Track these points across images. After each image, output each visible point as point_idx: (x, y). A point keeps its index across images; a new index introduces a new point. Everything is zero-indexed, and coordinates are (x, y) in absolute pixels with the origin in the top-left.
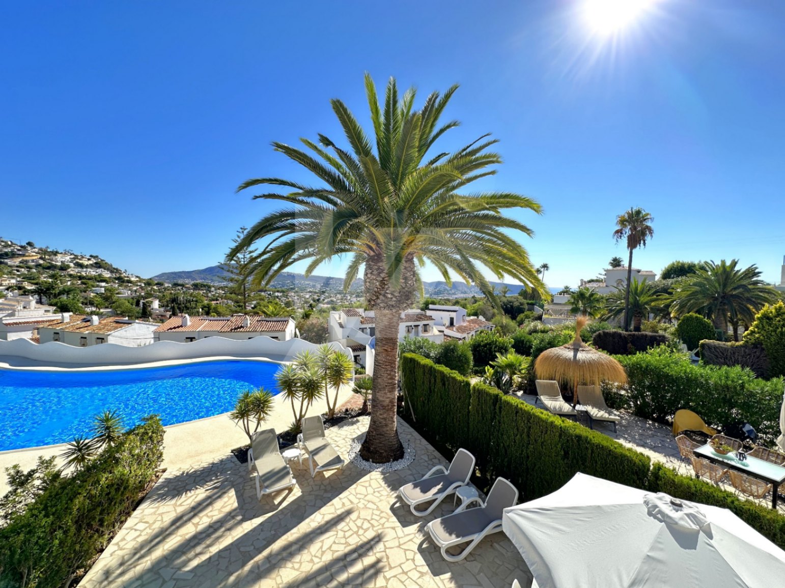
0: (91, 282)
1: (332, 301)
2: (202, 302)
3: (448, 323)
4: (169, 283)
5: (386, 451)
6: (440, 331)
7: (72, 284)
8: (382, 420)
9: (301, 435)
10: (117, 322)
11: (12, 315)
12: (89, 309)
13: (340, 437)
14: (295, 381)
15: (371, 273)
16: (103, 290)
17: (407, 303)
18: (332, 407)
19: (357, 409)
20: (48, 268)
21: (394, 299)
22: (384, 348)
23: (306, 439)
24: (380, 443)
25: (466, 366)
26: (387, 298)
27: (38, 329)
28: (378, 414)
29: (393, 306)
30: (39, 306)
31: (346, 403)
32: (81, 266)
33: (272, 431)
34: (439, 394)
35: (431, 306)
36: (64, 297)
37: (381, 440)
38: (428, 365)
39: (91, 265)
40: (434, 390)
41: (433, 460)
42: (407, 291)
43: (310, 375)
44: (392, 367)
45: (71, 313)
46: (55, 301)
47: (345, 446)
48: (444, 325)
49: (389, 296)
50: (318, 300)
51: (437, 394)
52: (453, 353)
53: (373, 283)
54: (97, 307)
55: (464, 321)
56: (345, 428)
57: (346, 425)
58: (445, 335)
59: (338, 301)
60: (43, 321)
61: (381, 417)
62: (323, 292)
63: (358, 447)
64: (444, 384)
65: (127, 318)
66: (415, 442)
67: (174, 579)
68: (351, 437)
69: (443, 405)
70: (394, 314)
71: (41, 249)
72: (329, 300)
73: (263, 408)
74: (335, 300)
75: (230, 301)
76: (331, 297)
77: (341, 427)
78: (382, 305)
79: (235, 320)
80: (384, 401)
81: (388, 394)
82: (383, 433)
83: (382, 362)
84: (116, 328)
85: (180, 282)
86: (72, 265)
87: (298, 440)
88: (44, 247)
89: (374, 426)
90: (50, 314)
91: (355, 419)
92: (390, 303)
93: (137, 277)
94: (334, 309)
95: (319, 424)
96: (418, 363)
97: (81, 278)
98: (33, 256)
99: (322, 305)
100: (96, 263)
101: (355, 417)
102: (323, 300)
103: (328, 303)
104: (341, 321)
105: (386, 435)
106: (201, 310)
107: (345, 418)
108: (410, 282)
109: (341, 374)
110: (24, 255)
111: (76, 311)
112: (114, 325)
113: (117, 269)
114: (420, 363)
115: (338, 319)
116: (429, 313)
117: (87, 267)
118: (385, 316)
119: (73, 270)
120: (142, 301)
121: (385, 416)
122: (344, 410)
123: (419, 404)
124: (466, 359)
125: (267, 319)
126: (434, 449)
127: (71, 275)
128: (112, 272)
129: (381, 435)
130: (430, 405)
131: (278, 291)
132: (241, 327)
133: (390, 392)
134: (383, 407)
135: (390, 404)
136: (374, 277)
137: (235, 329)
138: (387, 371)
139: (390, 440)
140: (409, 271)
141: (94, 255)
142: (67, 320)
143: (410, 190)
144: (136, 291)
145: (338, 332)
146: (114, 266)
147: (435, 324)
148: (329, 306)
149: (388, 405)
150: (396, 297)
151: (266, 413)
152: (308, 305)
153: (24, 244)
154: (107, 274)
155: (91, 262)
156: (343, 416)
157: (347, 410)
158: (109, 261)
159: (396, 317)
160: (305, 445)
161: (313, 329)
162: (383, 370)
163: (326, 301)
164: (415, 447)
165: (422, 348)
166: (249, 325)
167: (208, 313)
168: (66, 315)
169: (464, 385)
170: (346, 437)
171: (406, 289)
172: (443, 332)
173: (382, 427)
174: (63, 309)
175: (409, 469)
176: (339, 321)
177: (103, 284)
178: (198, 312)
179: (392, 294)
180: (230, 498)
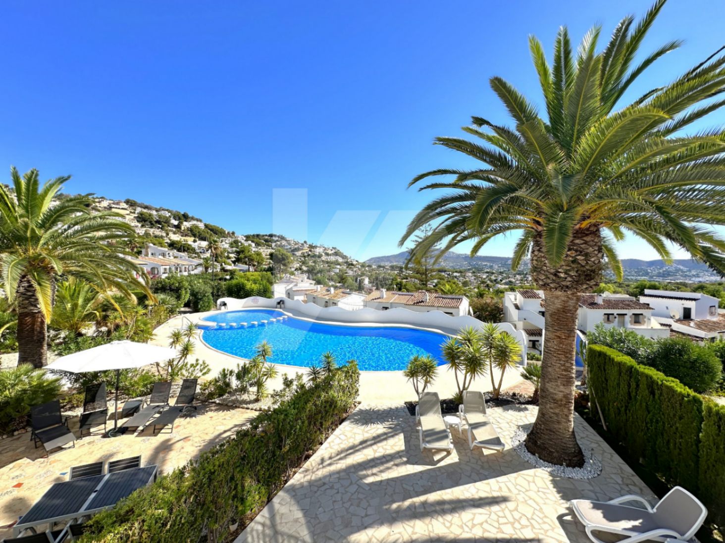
0: (332, 265)
1: (510, 282)
2: (396, 280)
3: (679, 314)
4: (375, 265)
5: (558, 452)
6: (662, 325)
7: (324, 266)
8: (552, 415)
9: (463, 406)
10: (343, 293)
11: (296, 285)
12: (331, 283)
13: (504, 419)
14: (459, 354)
15: (539, 251)
16: (338, 271)
17: (588, 284)
18: (497, 387)
19: (526, 396)
20: (313, 257)
21: (569, 279)
22: (556, 334)
23: (466, 411)
24: (551, 440)
25: (706, 377)
26: (559, 277)
27: (306, 294)
28: (548, 406)
29: (567, 287)
30: (308, 280)
31: (515, 387)
32: (327, 254)
33: (435, 394)
34: (644, 404)
35: (647, 291)
36: (319, 275)
37: (552, 437)
38: (625, 363)
39: (333, 254)
40: (635, 397)
41: (630, 486)
42: (588, 270)
43: (472, 350)
44: (567, 357)
45: (322, 286)
46: (315, 277)
47: (509, 431)
48: (672, 318)
49: (562, 275)
50: (495, 280)
51: (641, 404)
52: (681, 355)
53: (541, 261)
54: (335, 282)
55: (712, 314)
56: (510, 412)
57: (512, 409)
58: (672, 331)
59: (517, 282)
60: (309, 290)
61: (552, 411)
62: (500, 272)
63: (523, 437)
64: (653, 393)
65: (348, 290)
66: (602, 454)
67: (357, 485)
68: (516, 423)
69: (651, 420)
70: (570, 296)
71: (310, 245)
72: (507, 280)
73: (429, 372)
74: (514, 280)
75: (416, 280)
76: (509, 277)
77: (505, 410)
78: (552, 285)
79: (417, 295)
80: (555, 394)
81: (562, 387)
82: (554, 430)
83: (552, 349)
84: (343, 297)
85: (382, 264)
86: (323, 254)
87: (460, 410)
88: (311, 244)
89: (543, 419)
90: (313, 286)
91: (523, 406)
92: (564, 283)
93: (357, 261)
94: (512, 290)
95: (480, 400)
96: (611, 360)
97: (328, 262)
98: (306, 250)
99: (499, 286)
100: (335, 252)
101: (524, 403)
102: (501, 281)
103: (506, 284)
104: (517, 302)
105: (557, 433)
106: (395, 286)
107: (512, 402)
108: (593, 259)
109: (506, 355)
110: (302, 249)
111: (325, 284)
112: (341, 294)
113: (345, 256)
114: (613, 360)
115: (513, 300)
116: (643, 300)
117: (330, 255)
118: (557, 298)
119: (324, 258)
120: (358, 279)
121: (557, 411)
122: (511, 394)
123: (612, 410)
124: (707, 367)
125: (443, 296)
126: (634, 474)
127: (323, 261)
128: (343, 258)
129: (551, 431)
130: (629, 414)
131: (456, 272)
132: (422, 302)
133: (564, 385)
134: (554, 400)
135: (564, 399)
136: (543, 255)
137: (417, 303)
138: (560, 360)
139: (564, 441)
140: (591, 246)
141: (334, 247)
142: (319, 290)
143: (588, 149)
144: (355, 272)
145: (514, 313)
146: (345, 254)
147: (654, 315)
148: (507, 286)
149: (561, 400)
150: (571, 276)
151: (432, 378)
152: (485, 285)
153: (303, 242)
154: (340, 260)
155: (332, 252)
156: (509, 399)
157: (514, 394)
158: (341, 251)
159: (573, 299)
160: (465, 417)
161: (487, 308)
162: (555, 358)
163: (504, 281)
164: (603, 460)
165: (624, 342)
166: (428, 300)
167: (400, 289)
168: (319, 286)
169: (689, 401)
170: (511, 422)
171: (588, 267)
172: (670, 326)
173: (553, 422)
174: (319, 282)
175: (590, 484)
176: (515, 303)
177: (338, 267)
178: (393, 288)
179: (566, 273)
180: (400, 440)
